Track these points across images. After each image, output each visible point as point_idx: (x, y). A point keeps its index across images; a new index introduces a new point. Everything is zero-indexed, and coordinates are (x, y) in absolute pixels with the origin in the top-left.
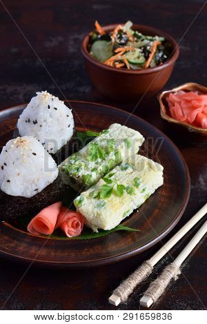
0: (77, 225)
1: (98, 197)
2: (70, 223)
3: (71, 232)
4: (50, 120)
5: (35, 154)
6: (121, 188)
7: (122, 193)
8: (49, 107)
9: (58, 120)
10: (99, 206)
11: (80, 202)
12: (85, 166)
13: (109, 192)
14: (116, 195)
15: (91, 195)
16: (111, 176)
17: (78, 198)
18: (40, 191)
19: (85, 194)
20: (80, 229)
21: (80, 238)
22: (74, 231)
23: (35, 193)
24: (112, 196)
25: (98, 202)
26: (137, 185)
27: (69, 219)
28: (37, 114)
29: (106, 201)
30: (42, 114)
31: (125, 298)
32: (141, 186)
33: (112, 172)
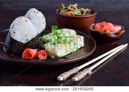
1: (54, 44)
2: (41, 54)
4: (35, 17)
8: (35, 12)
9: (39, 18)
15: (51, 44)
17: (46, 44)
19: (49, 43)
20: (46, 57)
22: (43, 57)
26: (72, 41)
27: (41, 52)
28: (30, 15)
29: (58, 45)
31: (65, 78)
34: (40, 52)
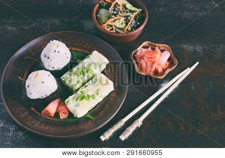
0: (66, 113)
1: (77, 99)
2: (62, 112)
3: (63, 116)
6: (89, 96)
7: (89, 99)
8: (55, 52)
10: (76, 106)
11: (68, 102)
12: (74, 80)
13: (83, 98)
15: (74, 98)
16: (86, 86)
19: (71, 97)
20: (67, 115)
21: (67, 120)
24: (84, 100)
25: (76, 103)
26: (98, 94)
27: (62, 110)
32: (100, 94)
33: (87, 84)
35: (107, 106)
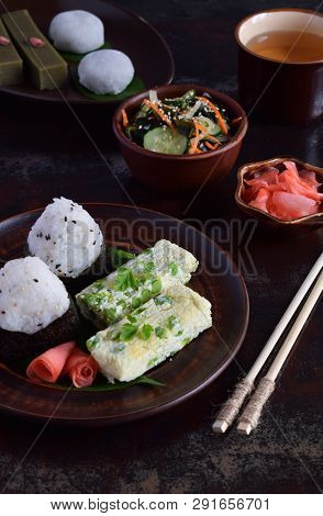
0: (89, 373)
1: (117, 338)
2: (79, 370)
3: (79, 381)
5: (36, 281)
6: (147, 329)
7: (148, 336)
8: (66, 219)
10: (116, 350)
11: (94, 343)
12: (109, 297)
13: (132, 334)
14: (140, 338)
15: (109, 334)
16: (140, 311)
17: (92, 338)
18: (44, 326)
19: (103, 333)
20: (91, 378)
21: (91, 390)
22: (82, 378)
23: (38, 329)
24: (135, 338)
25: (116, 345)
26: (171, 326)
27: (78, 364)
28: (51, 227)
29: (126, 344)
30: (56, 227)
32: (177, 327)
33: (143, 307)
34: (75, 361)
35: (196, 361)
